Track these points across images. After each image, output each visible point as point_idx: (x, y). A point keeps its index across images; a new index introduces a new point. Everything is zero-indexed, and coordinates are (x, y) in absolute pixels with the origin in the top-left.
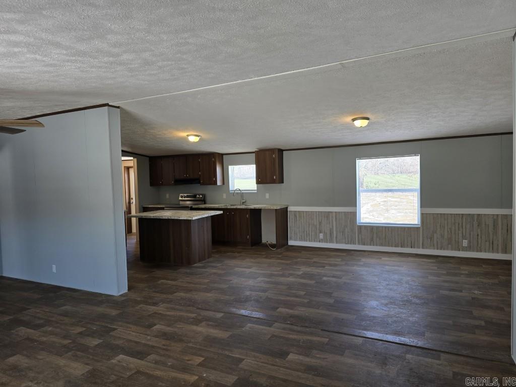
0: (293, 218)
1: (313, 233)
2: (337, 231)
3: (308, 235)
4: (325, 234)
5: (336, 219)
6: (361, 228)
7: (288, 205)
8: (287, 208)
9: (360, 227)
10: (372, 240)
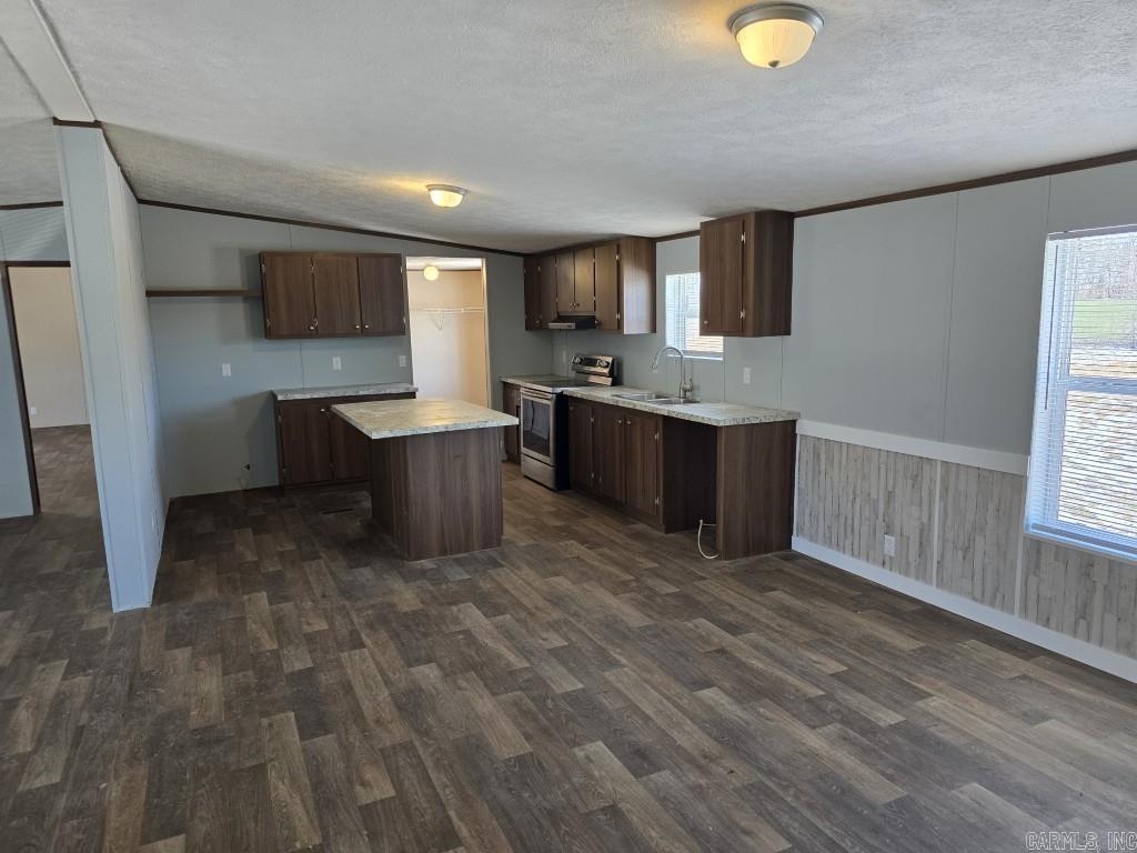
0: (810, 463)
1: (865, 529)
2: (943, 540)
3: (849, 529)
4: (903, 540)
5: (945, 489)
6: (1039, 552)
7: (799, 414)
8: (794, 422)
9: (1037, 546)
10: (1083, 613)
